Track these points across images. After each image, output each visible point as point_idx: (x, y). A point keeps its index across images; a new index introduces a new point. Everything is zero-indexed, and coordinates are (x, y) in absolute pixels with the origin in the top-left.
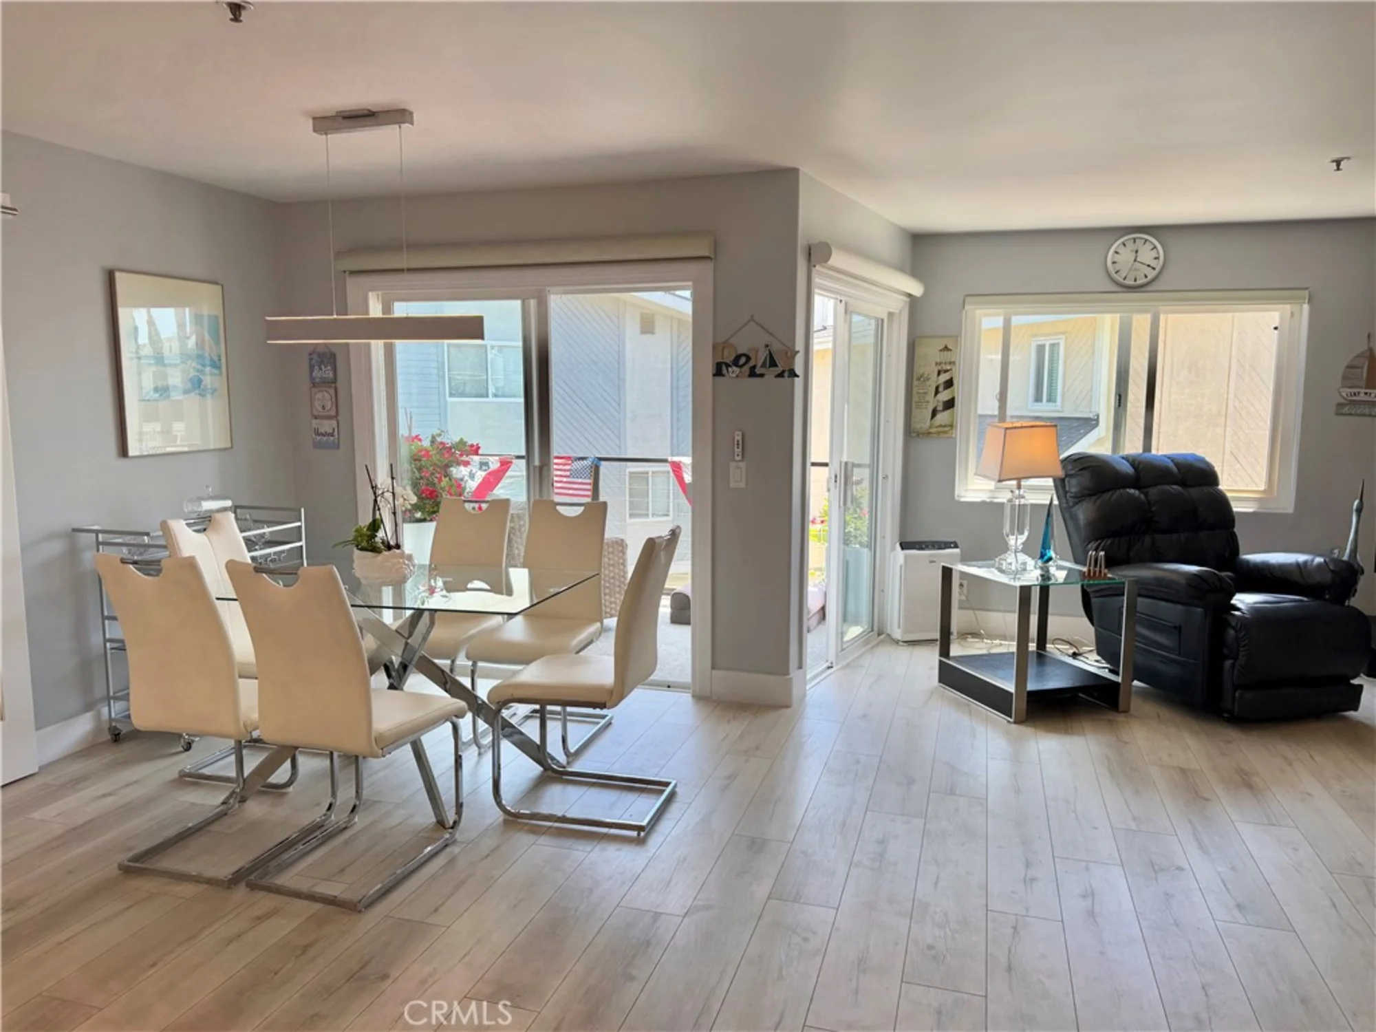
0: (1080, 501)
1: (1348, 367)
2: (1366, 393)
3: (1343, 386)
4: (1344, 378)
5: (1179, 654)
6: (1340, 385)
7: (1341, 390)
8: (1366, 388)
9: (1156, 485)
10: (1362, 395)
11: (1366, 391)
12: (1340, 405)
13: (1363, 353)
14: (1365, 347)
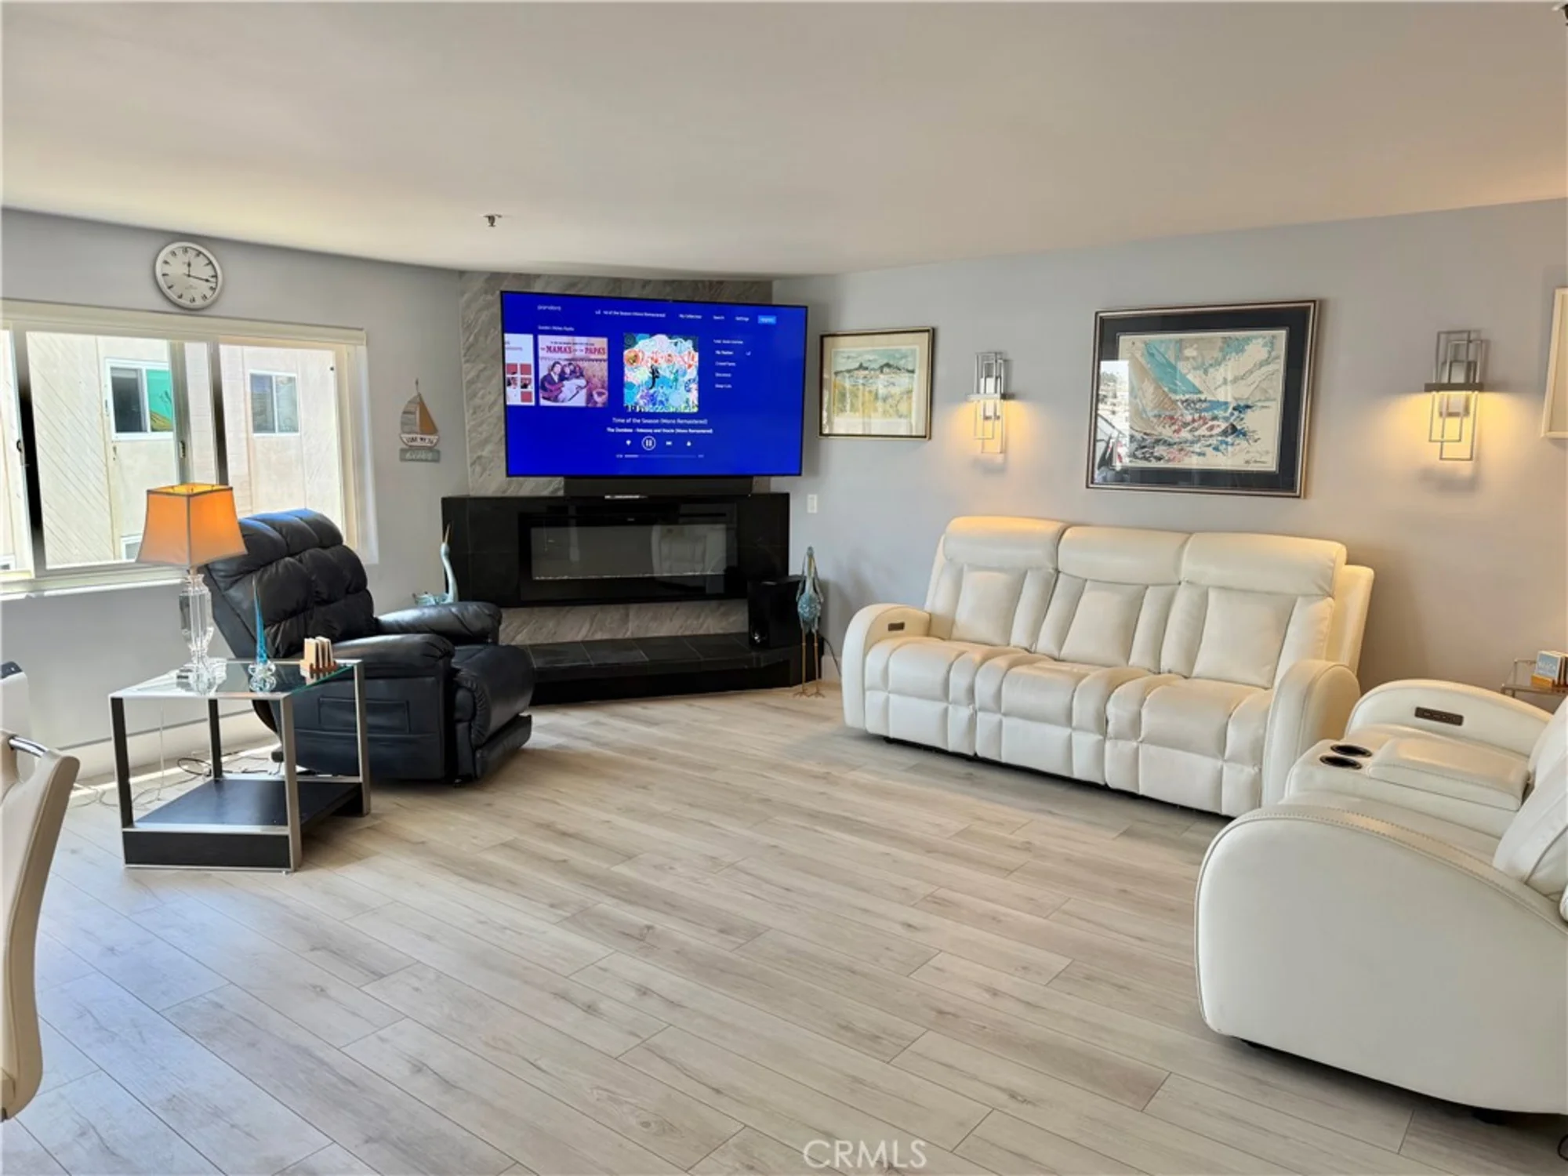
0: (236, 581)
1: (405, 412)
2: (422, 439)
3: (404, 432)
4: (403, 424)
5: (410, 732)
6: (399, 431)
7: (403, 436)
8: (422, 434)
9: (305, 550)
10: (419, 440)
11: (423, 436)
12: (403, 451)
13: (415, 398)
14: (415, 394)
